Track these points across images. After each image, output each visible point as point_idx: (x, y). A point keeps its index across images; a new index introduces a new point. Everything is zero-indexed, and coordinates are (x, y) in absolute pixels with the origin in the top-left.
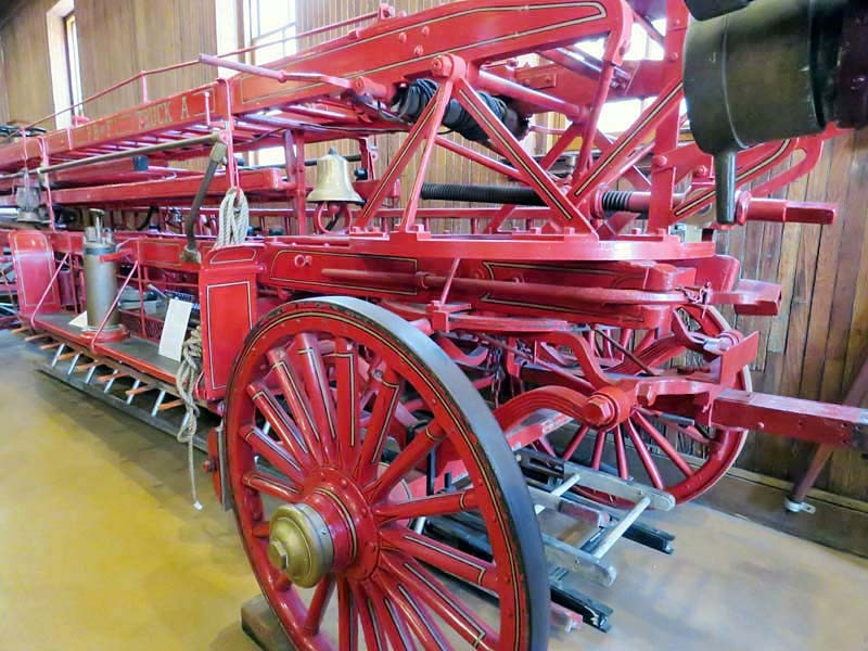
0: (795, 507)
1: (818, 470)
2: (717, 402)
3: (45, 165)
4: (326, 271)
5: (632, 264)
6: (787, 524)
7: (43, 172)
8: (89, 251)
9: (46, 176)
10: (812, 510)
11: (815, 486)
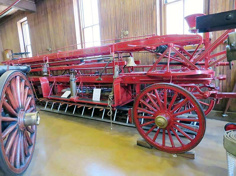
0: (224, 115)
1: (228, 108)
2: (218, 94)
3: (48, 62)
4: (140, 80)
5: (206, 74)
6: (223, 119)
7: (47, 64)
8: (72, 80)
9: (48, 65)
10: (227, 116)
11: (227, 111)
